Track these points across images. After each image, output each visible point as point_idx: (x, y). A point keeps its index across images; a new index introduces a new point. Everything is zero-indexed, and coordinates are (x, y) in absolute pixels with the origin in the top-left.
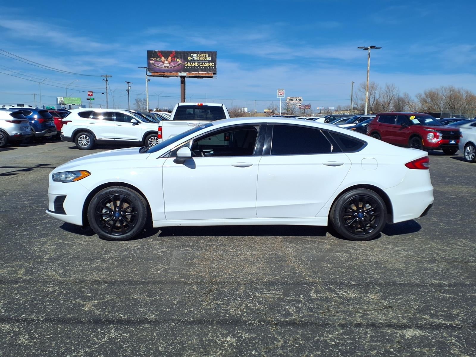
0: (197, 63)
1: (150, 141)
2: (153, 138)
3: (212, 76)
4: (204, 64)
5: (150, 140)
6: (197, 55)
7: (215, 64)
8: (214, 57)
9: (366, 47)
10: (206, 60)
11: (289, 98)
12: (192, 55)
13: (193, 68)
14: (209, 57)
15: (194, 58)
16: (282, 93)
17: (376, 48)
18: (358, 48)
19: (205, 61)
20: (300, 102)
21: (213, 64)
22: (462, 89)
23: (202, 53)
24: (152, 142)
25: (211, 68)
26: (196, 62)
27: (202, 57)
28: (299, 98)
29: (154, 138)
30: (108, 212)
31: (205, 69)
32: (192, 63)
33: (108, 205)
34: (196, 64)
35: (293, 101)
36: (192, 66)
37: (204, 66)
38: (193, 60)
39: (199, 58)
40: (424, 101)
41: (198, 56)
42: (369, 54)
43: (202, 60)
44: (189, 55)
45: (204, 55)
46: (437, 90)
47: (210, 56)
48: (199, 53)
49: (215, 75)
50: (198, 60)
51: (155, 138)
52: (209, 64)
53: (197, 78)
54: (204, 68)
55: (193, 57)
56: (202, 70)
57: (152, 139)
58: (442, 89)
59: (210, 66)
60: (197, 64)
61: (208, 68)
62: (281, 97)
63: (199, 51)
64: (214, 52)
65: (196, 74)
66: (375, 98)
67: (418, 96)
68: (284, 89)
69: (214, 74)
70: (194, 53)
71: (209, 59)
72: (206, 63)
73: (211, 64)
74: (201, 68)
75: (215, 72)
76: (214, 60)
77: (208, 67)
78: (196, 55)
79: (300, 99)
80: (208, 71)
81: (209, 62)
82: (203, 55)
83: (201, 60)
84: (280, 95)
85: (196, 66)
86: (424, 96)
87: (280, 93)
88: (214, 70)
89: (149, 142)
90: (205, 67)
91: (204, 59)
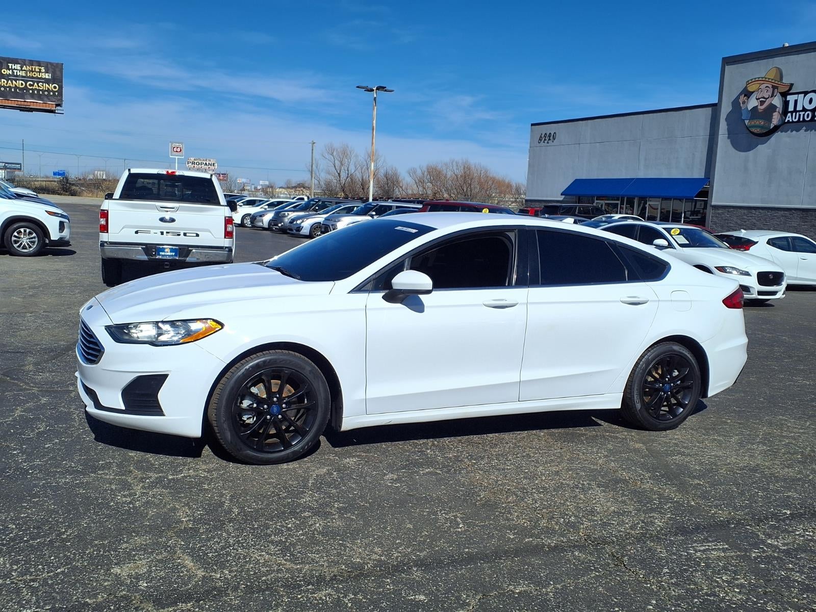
0: (20, 82)
1: (15, 236)
2: (22, 230)
3: (53, 109)
4: (36, 84)
5: (15, 234)
6: (22, 67)
7: (61, 87)
8: (58, 73)
9: (370, 87)
10: (41, 78)
11: (192, 159)
12: (10, 65)
13: (13, 90)
14: (47, 72)
15: (15, 71)
16: (178, 150)
17: (386, 91)
18: (358, 87)
19: (39, 80)
20: (212, 167)
21: (55, 87)
22: (480, 166)
23: (31, 63)
24: (19, 238)
25: (51, 93)
26: (18, 80)
27: (33, 72)
28: (210, 160)
29: (25, 231)
30: (255, 405)
31: (39, 95)
32: (10, 82)
33: (254, 390)
34: (20, 84)
35: (200, 165)
36: (10, 87)
37: (36, 89)
38: (13, 75)
39: (26, 73)
40: (420, 182)
41: (24, 68)
42: (375, 99)
43: (32, 77)
44: (4, 65)
45: (37, 67)
46: (446, 164)
47: (51, 70)
48: (27, 63)
49: (59, 108)
50: (23, 77)
51: (28, 230)
52: (47, 85)
53: (21, 110)
54: (36, 92)
55: (12, 70)
56: (32, 96)
57: (19, 232)
58: (452, 164)
59: (48, 90)
60: (22, 84)
61: (46, 93)
62: (177, 157)
63: (25, 60)
64: (57, 64)
65: (19, 103)
66: (349, 172)
67: (411, 172)
68: (182, 143)
69: (57, 105)
70: (15, 62)
71: (47, 76)
72: (40, 84)
73: (51, 87)
74: (31, 92)
75: (59, 103)
76: (57, 79)
77: (46, 91)
78: (18, 67)
79: (212, 162)
80: (46, 99)
81: (47, 81)
82: (34, 67)
83: (29, 77)
84: (176, 153)
85: (19, 88)
86: (419, 172)
87: (175, 149)
88: (58, 98)
89: (13, 238)
90: (39, 91)
91: (37, 75)
